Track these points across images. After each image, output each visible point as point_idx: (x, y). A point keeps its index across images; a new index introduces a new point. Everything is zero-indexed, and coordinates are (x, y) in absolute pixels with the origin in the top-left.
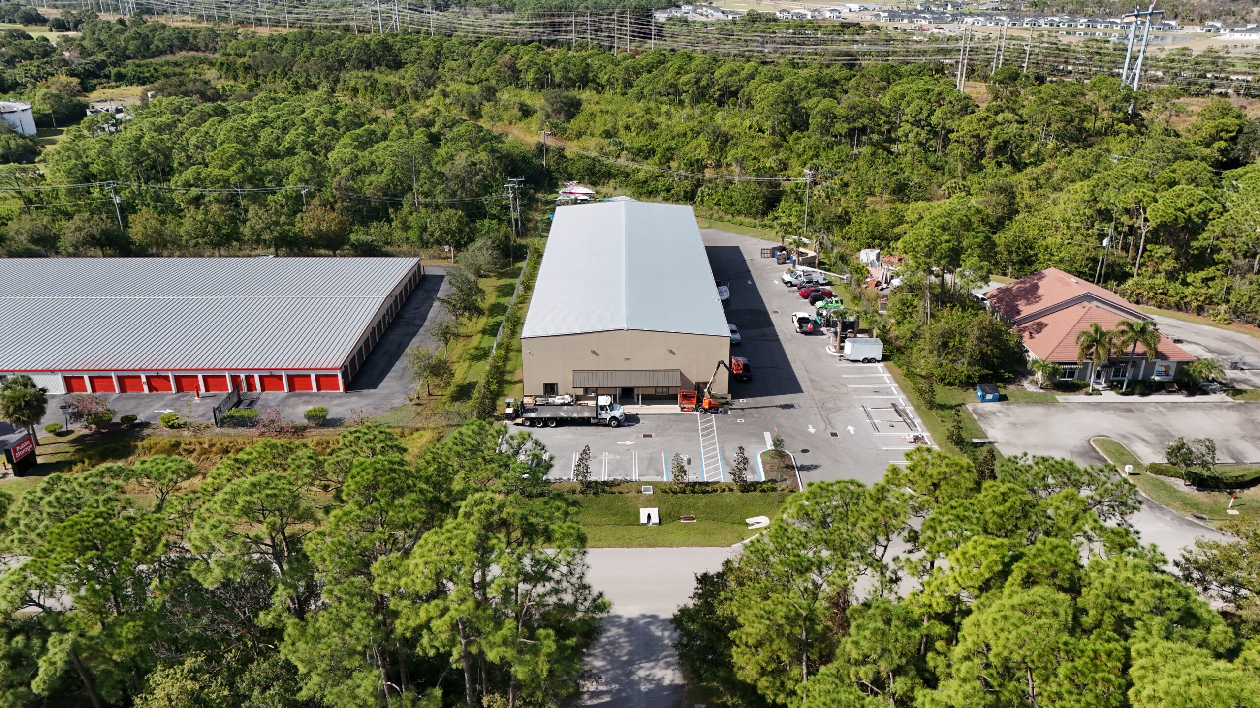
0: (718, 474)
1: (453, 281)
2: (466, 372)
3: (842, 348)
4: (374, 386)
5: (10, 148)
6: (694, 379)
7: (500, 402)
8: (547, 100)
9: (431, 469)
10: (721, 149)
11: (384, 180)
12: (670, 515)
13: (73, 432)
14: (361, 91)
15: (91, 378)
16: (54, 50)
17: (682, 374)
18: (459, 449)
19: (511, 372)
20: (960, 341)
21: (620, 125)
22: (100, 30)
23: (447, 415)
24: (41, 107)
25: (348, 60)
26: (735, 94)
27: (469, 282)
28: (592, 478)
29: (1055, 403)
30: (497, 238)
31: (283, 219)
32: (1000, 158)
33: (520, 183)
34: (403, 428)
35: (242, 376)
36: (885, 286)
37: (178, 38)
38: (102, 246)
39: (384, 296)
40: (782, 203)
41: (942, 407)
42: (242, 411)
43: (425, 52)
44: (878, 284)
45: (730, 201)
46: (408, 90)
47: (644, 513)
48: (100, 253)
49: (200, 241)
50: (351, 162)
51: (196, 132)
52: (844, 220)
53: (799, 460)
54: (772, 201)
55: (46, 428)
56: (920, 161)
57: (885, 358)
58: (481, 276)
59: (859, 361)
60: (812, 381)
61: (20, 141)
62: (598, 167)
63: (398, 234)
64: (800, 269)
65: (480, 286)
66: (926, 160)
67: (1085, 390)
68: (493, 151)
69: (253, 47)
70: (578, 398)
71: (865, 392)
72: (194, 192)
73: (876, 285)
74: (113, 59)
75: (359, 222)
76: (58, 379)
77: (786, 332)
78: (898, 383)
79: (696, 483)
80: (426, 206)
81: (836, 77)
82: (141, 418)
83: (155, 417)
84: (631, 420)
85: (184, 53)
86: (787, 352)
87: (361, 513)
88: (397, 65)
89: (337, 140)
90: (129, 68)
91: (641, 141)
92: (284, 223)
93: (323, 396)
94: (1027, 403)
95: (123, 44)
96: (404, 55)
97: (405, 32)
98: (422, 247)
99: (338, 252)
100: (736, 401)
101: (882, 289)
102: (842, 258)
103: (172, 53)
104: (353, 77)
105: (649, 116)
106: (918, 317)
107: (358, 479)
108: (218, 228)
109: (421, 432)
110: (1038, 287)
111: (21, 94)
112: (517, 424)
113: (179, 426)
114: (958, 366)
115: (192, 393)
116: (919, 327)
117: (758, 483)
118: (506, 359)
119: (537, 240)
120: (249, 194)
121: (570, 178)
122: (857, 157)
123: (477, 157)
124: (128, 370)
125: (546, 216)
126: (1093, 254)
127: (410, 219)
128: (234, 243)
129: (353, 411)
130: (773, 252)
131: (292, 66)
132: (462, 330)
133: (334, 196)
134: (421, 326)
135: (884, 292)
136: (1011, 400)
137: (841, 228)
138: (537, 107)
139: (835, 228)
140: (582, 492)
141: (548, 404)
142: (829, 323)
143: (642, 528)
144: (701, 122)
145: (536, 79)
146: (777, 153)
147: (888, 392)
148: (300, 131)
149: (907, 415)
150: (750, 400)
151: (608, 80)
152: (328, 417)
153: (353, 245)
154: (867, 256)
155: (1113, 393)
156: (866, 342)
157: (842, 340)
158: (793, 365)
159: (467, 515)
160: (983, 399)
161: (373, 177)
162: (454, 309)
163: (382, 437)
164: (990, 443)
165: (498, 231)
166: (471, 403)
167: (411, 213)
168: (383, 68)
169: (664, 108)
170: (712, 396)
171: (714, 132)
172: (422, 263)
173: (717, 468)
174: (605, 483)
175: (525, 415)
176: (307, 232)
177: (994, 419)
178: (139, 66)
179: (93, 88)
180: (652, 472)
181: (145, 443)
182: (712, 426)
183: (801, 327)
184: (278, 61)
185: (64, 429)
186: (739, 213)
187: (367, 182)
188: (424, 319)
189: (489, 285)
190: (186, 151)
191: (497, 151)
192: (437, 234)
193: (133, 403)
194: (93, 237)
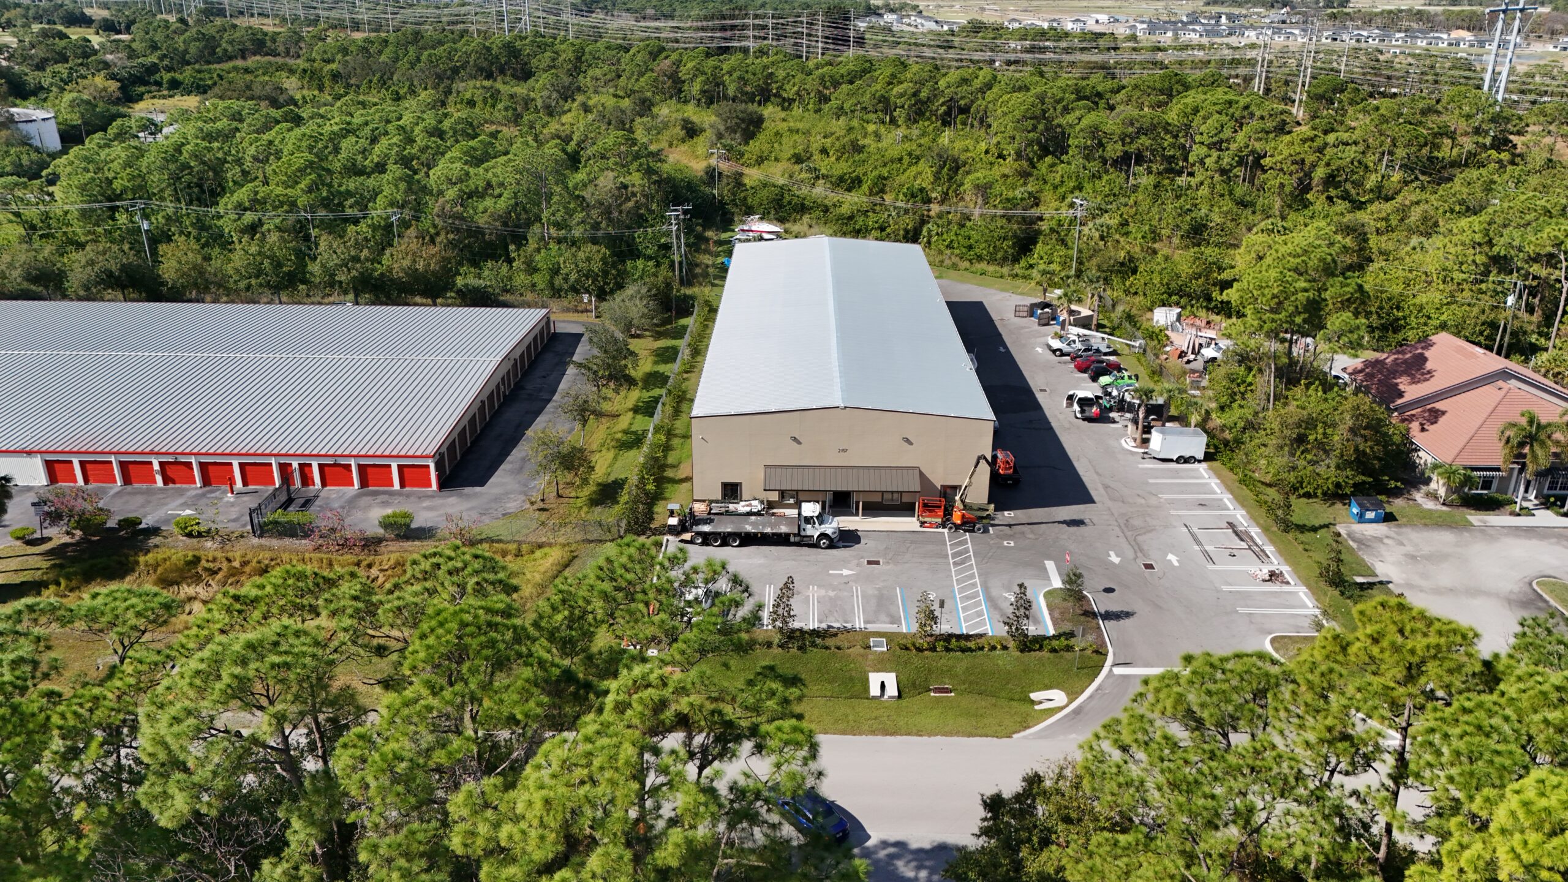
0: (982, 623)
1: (595, 340)
2: (611, 466)
3: (1145, 442)
4: (482, 482)
5: (21, 165)
6: (939, 480)
7: (660, 508)
8: (719, 115)
9: (559, 617)
10: (950, 179)
11: (504, 205)
12: (914, 684)
13: (50, 539)
14: (480, 104)
15: (82, 464)
16: (95, 52)
17: (921, 473)
18: (607, 586)
19: (673, 466)
20: (1325, 434)
21: (815, 147)
22: (155, 30)
23: (584, 525)
24: (68, 117)
25: (464, 67)
26: (965, 110)
27: (616, 341)
28: (796, 625)
29: (1467, 526)
30: (655, 286)
31: (365, 253)
32: (1333, 192)
33: (685, 212)
34: (520, 543)
35: (295, 465)
36: (1192, 357)
37: (251, 40)
38: (123, 288)
39: (499, 359)
40: (1039, 245)
41: (1302, 528)
42: (293, 515)
43: (560, 59)
44: (1182, 355)
45: (967, 243)
46: (539, 103)
47: (875, 680)
48: (121, 297)
49: (253, 282)
50: (460, 181)
51: (257, 140)
52: (1128, 268)
53: (1099, 603)
54: (1025, 244)
55: (12, 534)
56: (1222, 195)
57: (1208, 457)
58: (633, 336)
59: (1171, 460)
60: (1106, 487)
61: (34, 156)
62: (787, 198)
63: (521, 279)
64: (1074, 331)
65: (631, 347)
66: (1231, 193)
67: (1508, 508)
68: (649, 171)
69: (345, 51)
70: (771, 505)
71: (1187, 505)
72: (249, 217)
73: (1180, 356)
74: (166, 62)
75: (469, 260)
76: (37, 465)
77: (1061, 417)
78: (1232, 493)
79: (950, 636)
80: (559, 241)
81: (1100, 89)
82: (148, 522)
83: (167, 521)
84: (849, 538)
85: (258, 58)
86: (1066, 446)
87: (434, 702)
88: (525, 74)
89: (443, 154)
90: (186, 75)
91: (842, 167)
92: (367, 260)
93: (408, 496)
94: (1426, 525)
95: (182, 47)
96: (534, 62)
97: (537, 34)
98: (553, 296)
99: (439, 301)
100: (999, 515)
101: (1189, 362)
102: (1129, 317)
103: (244, 58)
104: (470, 87)
105: (853, 137)
106: (1253, 402)
107: (431, 641)
108: (277, 265)
109: (546, 550)
110: (1426, 359)
111: (45, 100)
112: (682, 541)
113: (200, 535)
114: (1321, 469)
115: (223, 487)
116: (1256, 413)
117: (1045, 638)
118: (667, 448)
119: (707, 290)
120: (322, 221)
121: (749, 211)
122: (1135, 189)
123: (628, 178)
124: (134, 453)
125: (719, 260)
126: (1492, 316)
127: (538, 258)
128: (301, 287)
129: (449, 518)
130: (1031, 311)
131: (392, 74)
132: (606, 407)
133: (435, 226)
134: (549, 401)
135: (1192, 366)
136: (1404, 520)
137: (1124, 279)
138: (706, 126)
139: (1116, 280)
140: (781, 646)
141: (728, 513)
142: (1122, 406)
143: (874, 704)
144: (920, 146)
145: (703, 92)
146: (1025, 184)
147: (1220, 505)
148: (395, 140)
149: (1252, 538)
150: (1019, 513)
151: (798, 93)
152: (413, 526)
153: (459, 292)
154: (1162, 316)
155: (1549, 513)
156: (1181, 433)
157: (1147, 430)
158: (1076, 464)
159: (621, 708)
160: (1361, 519)
161: (488, 202)
162: (595, 378)
163: (477, 565)
164: (1381, 583)
165: (655, 275)
166: (617, 509)
167: (538, 250)
168: (508, 79)
169: (871, 128)
170: (966, 506)
171: (940, 156)
172: (553, 317)
173: (980, 614)
174: (815, 633)
175: (695, 528)
176: (397, 273)
177: (1382, 549)
178: (199, 72)
179: (140, 98)
180: (883, 617)
181: (150, 557)
182: (967, 551)
183: (1082, 411)
184: (374, 67)
185: (38, 535)
186: (980, 258)
187: (481, 208)
188: (554, 392)
189: (644, 347)
190: (241, 165)
191: (656, 172)
192: (573, 277)
193: (139, 500)
194: (110, 274)
